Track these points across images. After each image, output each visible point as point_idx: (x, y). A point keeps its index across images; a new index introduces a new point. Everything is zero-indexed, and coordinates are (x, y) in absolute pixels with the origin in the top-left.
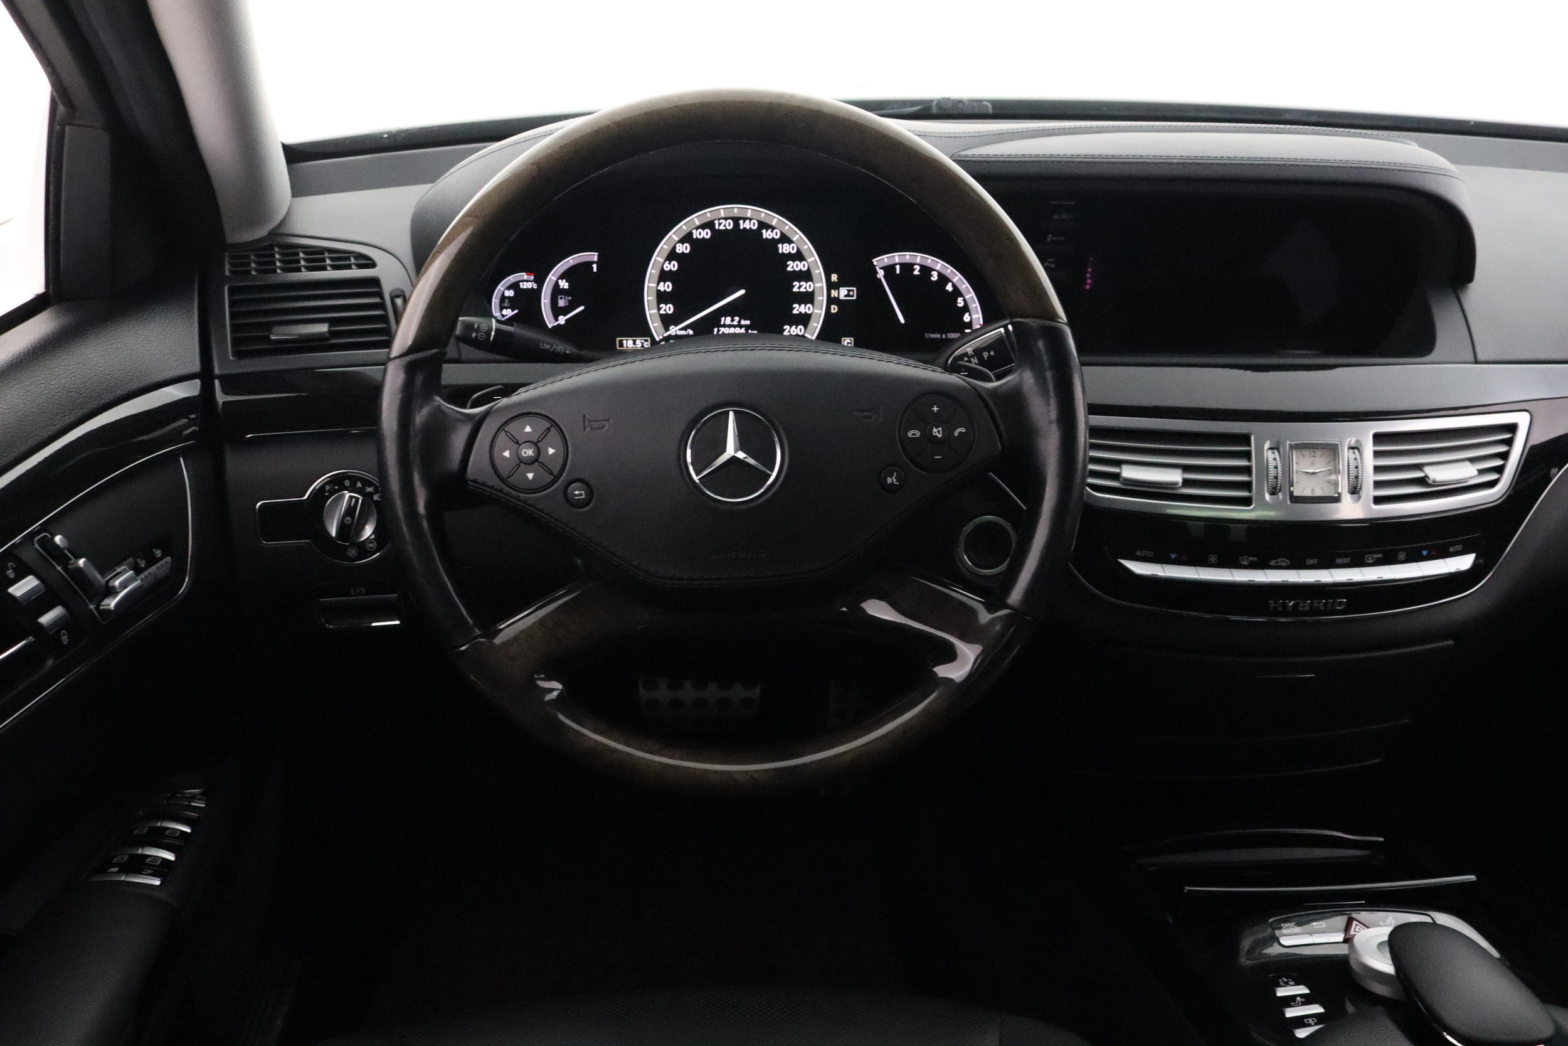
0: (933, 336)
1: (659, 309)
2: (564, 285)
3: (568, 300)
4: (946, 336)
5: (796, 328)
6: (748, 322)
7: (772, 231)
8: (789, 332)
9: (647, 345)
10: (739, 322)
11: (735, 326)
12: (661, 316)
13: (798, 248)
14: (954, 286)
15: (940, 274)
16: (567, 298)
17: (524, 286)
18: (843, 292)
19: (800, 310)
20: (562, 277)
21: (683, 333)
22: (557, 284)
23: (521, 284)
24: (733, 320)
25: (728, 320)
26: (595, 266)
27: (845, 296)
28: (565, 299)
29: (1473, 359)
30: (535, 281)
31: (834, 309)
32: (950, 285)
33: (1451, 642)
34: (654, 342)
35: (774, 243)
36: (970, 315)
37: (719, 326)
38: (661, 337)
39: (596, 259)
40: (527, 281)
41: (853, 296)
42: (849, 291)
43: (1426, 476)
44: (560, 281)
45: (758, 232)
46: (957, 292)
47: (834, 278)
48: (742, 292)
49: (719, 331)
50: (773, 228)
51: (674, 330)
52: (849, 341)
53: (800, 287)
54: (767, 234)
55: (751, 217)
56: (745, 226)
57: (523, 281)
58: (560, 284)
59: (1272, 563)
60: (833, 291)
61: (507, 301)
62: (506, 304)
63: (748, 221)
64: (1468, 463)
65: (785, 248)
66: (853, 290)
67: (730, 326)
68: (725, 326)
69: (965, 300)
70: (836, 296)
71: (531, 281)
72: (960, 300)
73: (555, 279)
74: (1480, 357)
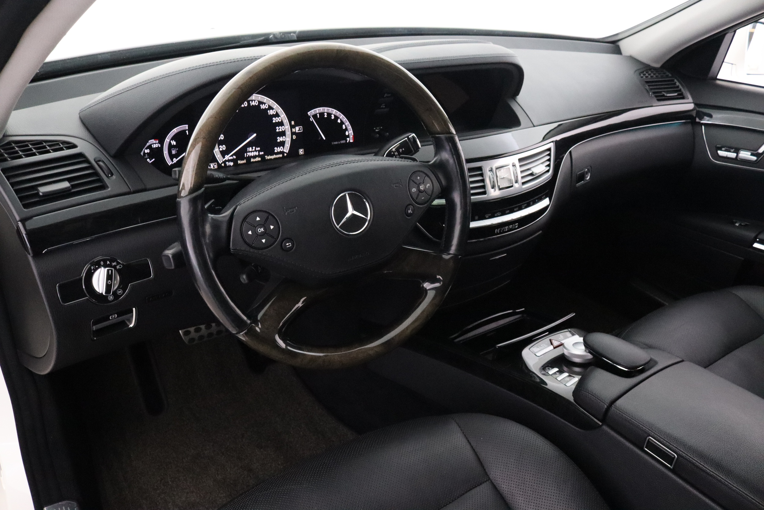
0: (335, 143)
1: (219, 148)
2: (174, 143)
4: (340, 142)
5: (280, 148)
6: (259, 149)
7: (265, 105)
8: (277, 150)
9: (216, 167)
10: (255, 149)
11: (254, 151)
12: (220, 151)
13: (276, 111)
14: (341, 120)
15: (335, 116)
16: (176, 149)
17: (155, 146)
18: (297, 128)
19: (280, 140)
20: (172, 139)
21: (231, 158)
22: (170, 143)
23: (152, 145)
24: (252, 149)
25: (250, 149)
26: (187, 132)
27: (298, 131)
28: (175, 150)
29: (533, 126)
30: (159, 143)
31: (294, 137)
32: (339, 119)
33: (541, 232)
34: (219, 165)
35: (266, 110)
36: (348, 132)
37: (247, 152)
38: (222, 162)
39: (187, 128)
40: (155, 144)
41: (301, 130)
42: (299, 128)
43: (533, 172)
44: (171, 141)
45: (259, 106)
46: (342, 123)
47: (293, 123)
48: (255, 135)
49: (247, 155)
50: (265, 104)
51: (227, 157)
52: (302, 151)
53: (279, 129)
54: (263, 107)
55: (255, 100)
56: (253, 104)
57: (153, 144)
58: (172, 143)
59: (496, 215)
60: (293, 129)
61: (146, 155)
62: (146, 157)
63: (253, 101)
64: (541, 165)
65: (271, 112)
66: (301, 128)
67: (251, 152)
68: (249, 152)
69: (345, 126)
70: (295, 131)
71: (157, 144)
72: (344, 126)
73: (169, 141)
74: (535, 124)
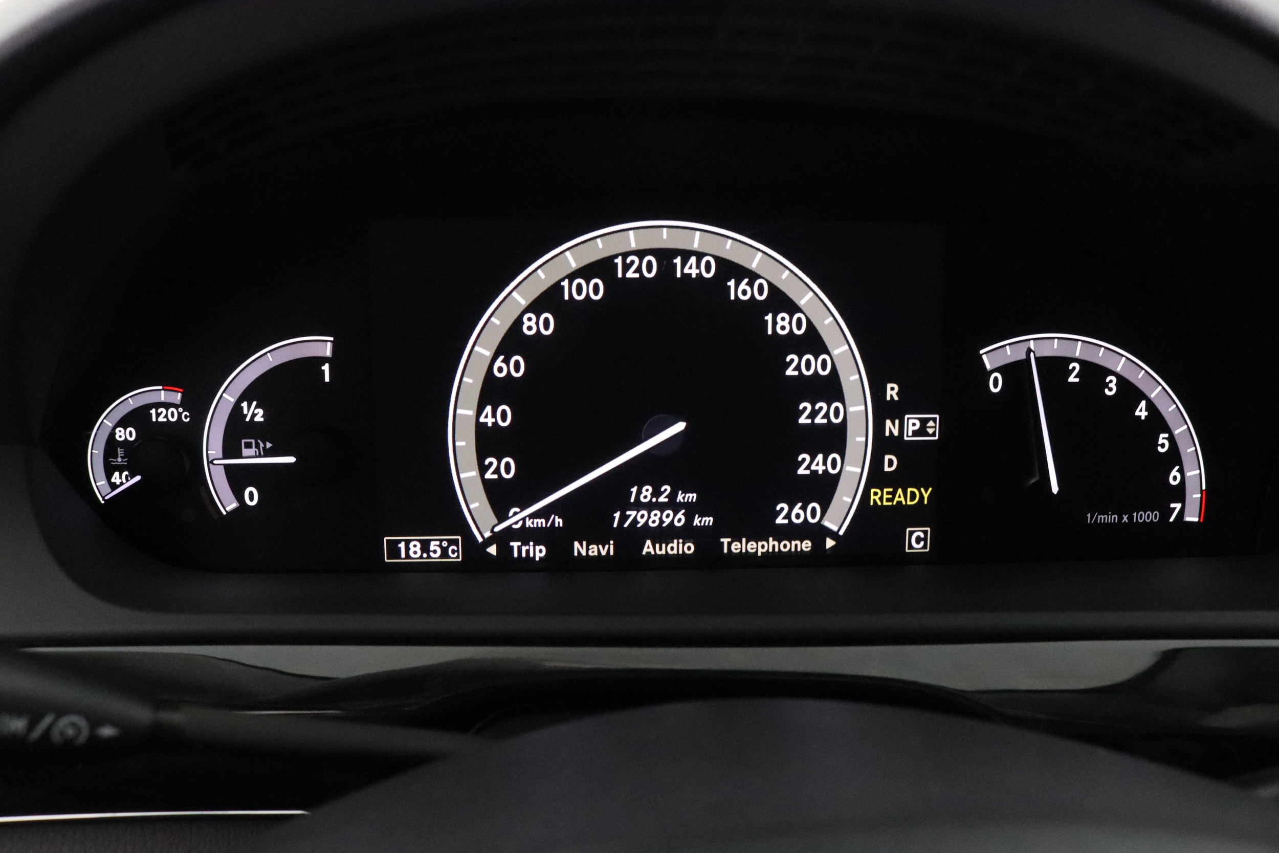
0: (1103, 518)
1: (483, 469)
2: (256, 413)
3: (264, 448)
4: (1131, 518)
5: (804, 508)
6: (692, 497)
7: (751, 284)
8: (788, 516)
9: (455, 555)
10: (672, 496)
11: (662, 507)
12: (487, 484)
13: (809, 323)
14: (1151, 406)
15: (1122, 381)
16: (262, 445)
17: (162, 416)
18: (912, 423)
19: (813, 467)
20: (248, 395)
21: (540, 522)
22: (236, 413)
23: (153, 411)
24: (657, 493)
25: (647, 492)
26: (326, 368)
27: (915, 433)
28: (257, 446)
30: (184, 404)
31: (891, 463)
32: (1143, 404)
34: (471, 546)
35: (755, 310)
36: (1181, 471)
37: (625, 506)
38: (487, 534)
39: (328, 353)
40: (167, 406)
41: (934, 434)
42: (924, 422)
44: (245, 405)
45: (718, 284)
46: (1157, 422)
47: (892, 391)
48: (680, 426)
49: (624, 518)
50: (753, 276)
51: (517, 518)
52: (922, 535)
53: (814, 414)
54: (740, 291)
55: (701, 250)
56: (686, 271)
57: (157, 405)
58: (245, 412)
60: (888, 423)
61: (120, 452)
62: (119, 459)
63: (693, 260)
65: (780, 323)
66: (934, 420)
67: (650, 507)
68: (638, 505)
69: (1172, 439)
70: (896, 432)
71: (176, 406)
72: (1163, 438)
73: (232, 400)
